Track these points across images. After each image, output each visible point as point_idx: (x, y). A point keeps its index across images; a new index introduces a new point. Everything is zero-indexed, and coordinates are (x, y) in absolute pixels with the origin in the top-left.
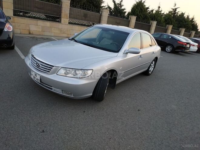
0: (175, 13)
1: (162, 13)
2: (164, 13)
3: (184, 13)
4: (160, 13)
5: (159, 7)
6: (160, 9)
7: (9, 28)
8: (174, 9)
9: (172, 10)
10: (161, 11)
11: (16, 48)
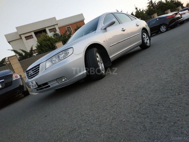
0: (153, 5)
1: (141, 10)
2: (143, 10)
3: (161, 1)
4: (140, 11)
5: (136, 8)
6: (138, 9)
7: (16, 77)
8: (149, 3)
9: (149, 4)
10: (140, 10)
11: (30, 93)
